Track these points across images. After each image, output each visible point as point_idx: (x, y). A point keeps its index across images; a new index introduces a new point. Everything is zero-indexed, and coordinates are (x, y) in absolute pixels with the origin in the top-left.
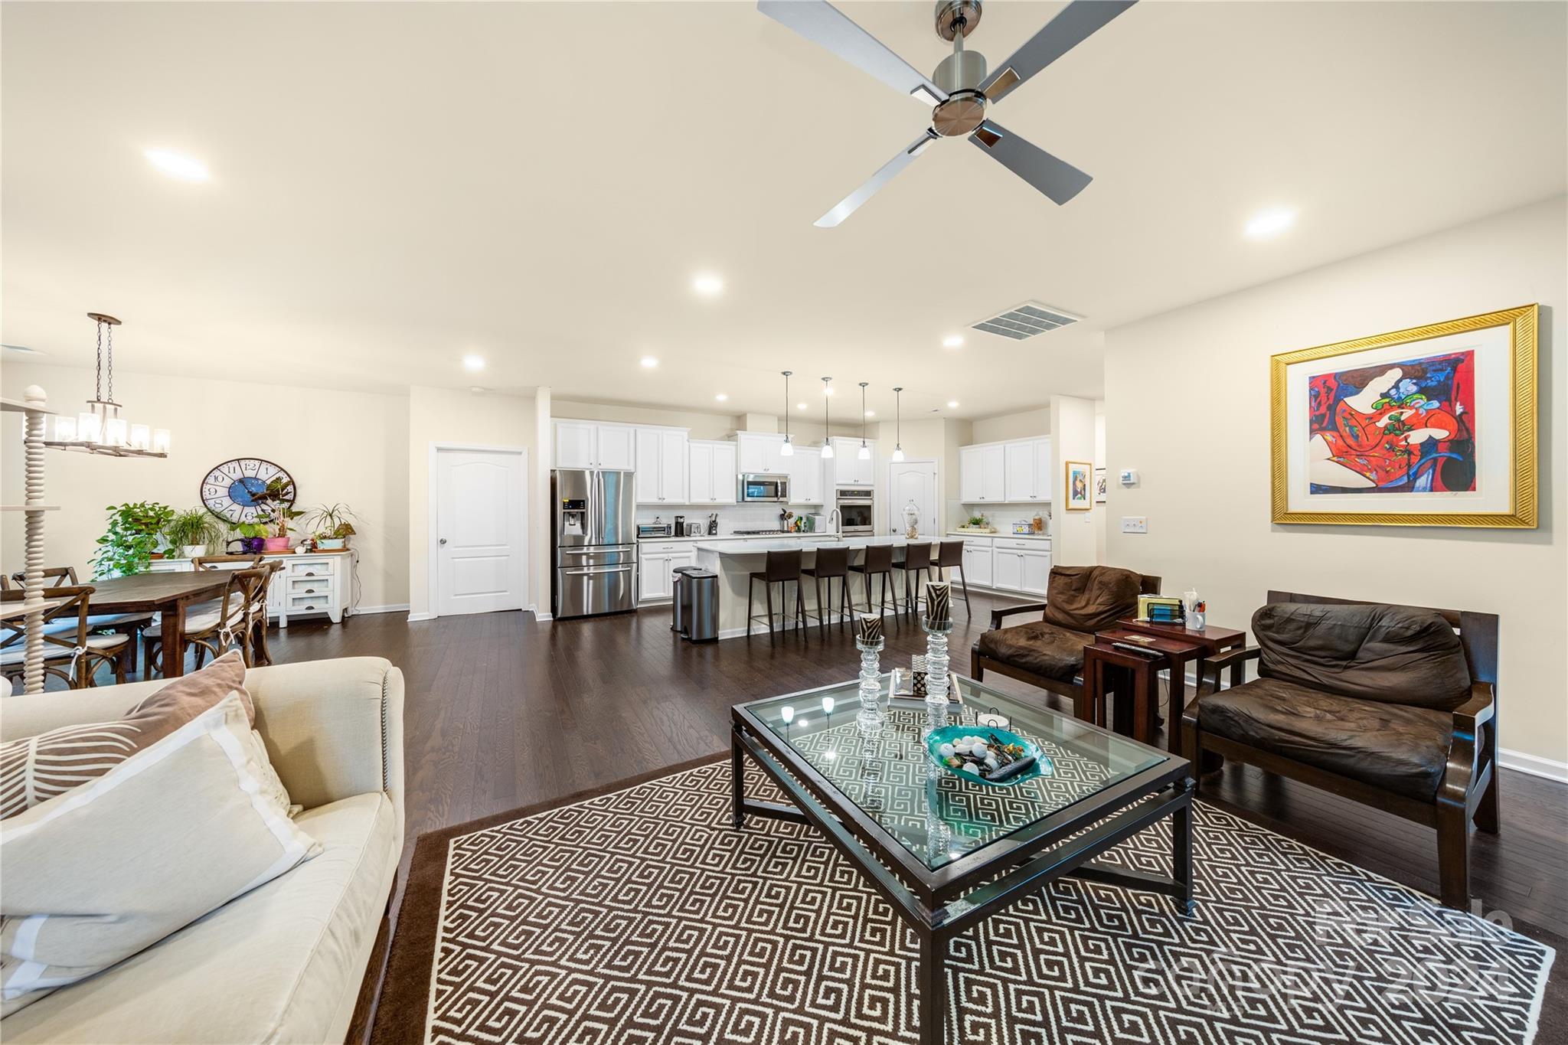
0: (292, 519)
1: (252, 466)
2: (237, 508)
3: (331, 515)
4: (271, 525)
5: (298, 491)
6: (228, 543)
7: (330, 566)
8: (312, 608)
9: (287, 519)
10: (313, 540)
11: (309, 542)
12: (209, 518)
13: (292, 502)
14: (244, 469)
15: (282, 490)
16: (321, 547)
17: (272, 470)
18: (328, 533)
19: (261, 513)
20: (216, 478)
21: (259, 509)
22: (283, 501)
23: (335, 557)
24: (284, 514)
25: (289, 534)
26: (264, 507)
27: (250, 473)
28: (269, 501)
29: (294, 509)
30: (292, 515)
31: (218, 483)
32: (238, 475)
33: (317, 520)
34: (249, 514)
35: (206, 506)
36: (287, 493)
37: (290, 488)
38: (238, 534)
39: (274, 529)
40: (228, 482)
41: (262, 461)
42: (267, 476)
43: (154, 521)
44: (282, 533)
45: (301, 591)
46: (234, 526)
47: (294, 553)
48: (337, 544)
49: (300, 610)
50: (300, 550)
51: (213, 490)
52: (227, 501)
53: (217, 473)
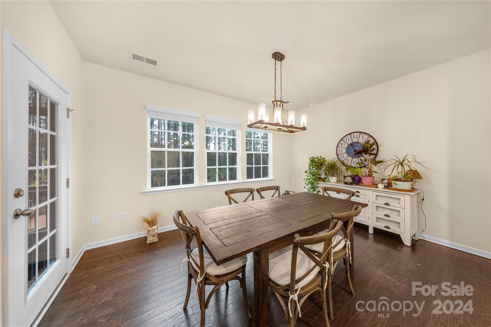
0: (376, 165)
1: (356, 136)
2: (349, 158)
3: (402, 164)
4: (364, 168)
5: (380, 149)
6: (345, 177)
7: (402, 201)
8: (389, 228)
9: (373, 166)
10: (388, 180)
11: (386, 181)
12: (339, 164)
13: (376, 155)
14: (352, 138)
15: (370, 148)
16: (394, 186)
17: (366, 137)
18: (400, 176)
19: (360, 161)
20: (342, 144)
21: (359, 159)
22: (371, 154)
23: (406, 196)
24: (371, 162)
25: (374, 174)
26: (362, 158)
27: (355, 140)
28: (364, 155)
29: (377, 160)
30: (376, 163)
31: (342, 147)
32: (350, 142)
33: (392, 167)
34: (354, 162)
35: (338, 158)
36: (373, 150)
37: (375, 146)
38: (349, 173)
39: (365, 171)
40: (346, 145)
41: (360, 132)
42: (363, 141)
43: (319, 164)
44: (370, 175)
45: (381, 214)
46: (348, 167)
47: (377, 187)
48: (407, 185)
49: (381, 226)
50: (381, 186)
51: (340, 150)
52: (346, 155)
53: (342, 142)
